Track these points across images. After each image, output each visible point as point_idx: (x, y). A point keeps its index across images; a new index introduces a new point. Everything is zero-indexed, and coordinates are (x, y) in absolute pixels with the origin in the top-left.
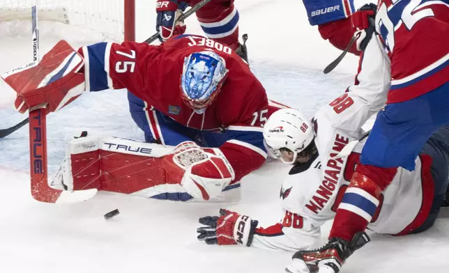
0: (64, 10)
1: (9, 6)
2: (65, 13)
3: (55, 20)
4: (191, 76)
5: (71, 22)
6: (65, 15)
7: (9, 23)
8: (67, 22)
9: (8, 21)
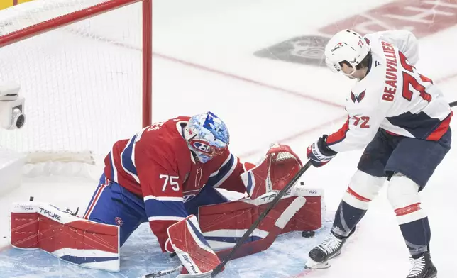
0: (91, 152)
1: (43, 149)
2: (92, 155)
3: (83, 162)
4: (220, 133)
5: (97, 163)
6: (92, 157)
7: (43, 164)
8: (93, 163)
9: (42, 162)
